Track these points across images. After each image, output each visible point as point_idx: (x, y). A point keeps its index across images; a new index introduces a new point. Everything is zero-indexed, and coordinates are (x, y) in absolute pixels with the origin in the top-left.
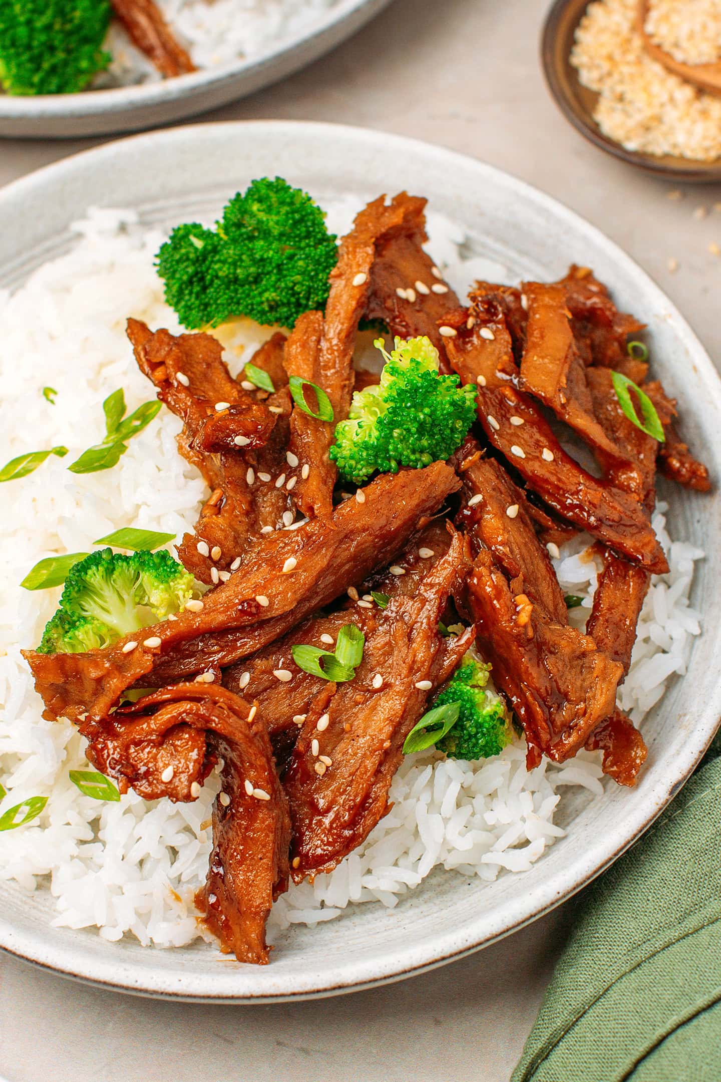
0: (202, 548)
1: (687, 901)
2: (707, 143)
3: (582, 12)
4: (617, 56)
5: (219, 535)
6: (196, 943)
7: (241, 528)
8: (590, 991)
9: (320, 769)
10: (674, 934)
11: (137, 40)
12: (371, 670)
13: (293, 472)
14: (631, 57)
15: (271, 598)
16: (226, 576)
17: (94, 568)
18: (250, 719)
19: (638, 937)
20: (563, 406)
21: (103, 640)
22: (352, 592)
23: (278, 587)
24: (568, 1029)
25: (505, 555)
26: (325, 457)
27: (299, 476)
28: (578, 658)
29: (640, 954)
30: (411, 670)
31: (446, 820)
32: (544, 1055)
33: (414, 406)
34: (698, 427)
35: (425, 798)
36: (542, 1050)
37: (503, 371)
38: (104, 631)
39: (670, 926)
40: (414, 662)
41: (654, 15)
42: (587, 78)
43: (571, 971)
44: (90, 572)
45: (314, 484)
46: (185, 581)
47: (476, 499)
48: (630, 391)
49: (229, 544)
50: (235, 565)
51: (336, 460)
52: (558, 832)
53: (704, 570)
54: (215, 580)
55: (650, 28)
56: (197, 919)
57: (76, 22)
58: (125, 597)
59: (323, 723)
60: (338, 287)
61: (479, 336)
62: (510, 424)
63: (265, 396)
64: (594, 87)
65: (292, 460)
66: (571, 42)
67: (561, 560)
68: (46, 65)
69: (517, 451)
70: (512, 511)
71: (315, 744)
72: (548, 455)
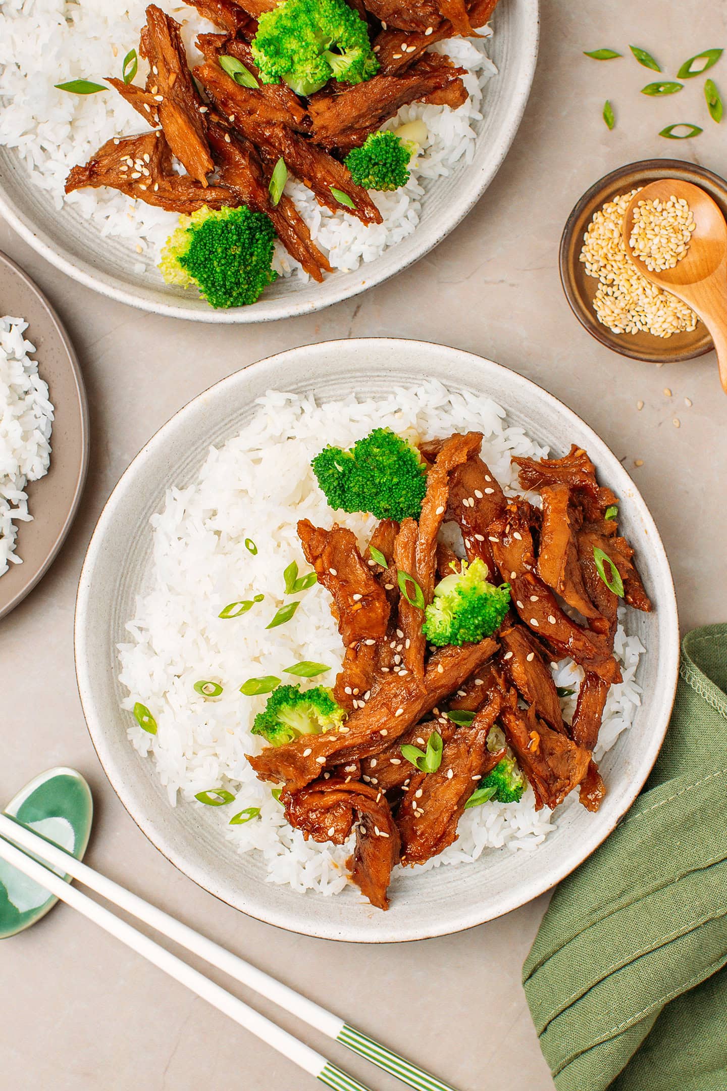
0: (348, 690)
1: (623, 885)
2: (665, 326)
3: (590, 220)
4: (610, 255)
5: (357, 681)
6: (346, 888)
7: (369, 669)
8: (567, 936)
9: (417, 815)
10: (614, 906)
11: (292, 251)
12: (447, 766)
13: (402, 641)
14: (619, 257)
15: (388, 729)
16: (362, 704)
17: (285, 703)
18: (377, 801)
19: (595, 905)
20: (563, 591)
21: (290, 737)
22: (436, 711)
23: (392, 724)
24: (555, 952)
25: (526, 693)
26: (419, 634)
27: (404, 644)
28: (566, 753)
29: (595, 917)
30: (470, 770)
31: (488, 830)
32: (542, 964)
33: (473, 617)
34: (646, 565)
35: (477, 820)
36: (540, 962)
37: (527, 562)
38: (291, 733)
39: (613, 900)
40: (471, 766)
41: (635, 231)
42: (590, 270)
43: (558, 915)
44: (282, 706)
45: (413, 652)
46: (338, 713)
47: (508, 656)
48: (605, 563)
49: (364, 685)
50: (367, 697)
51: (426, 634)
52: (552, 828)
53: (645, 658)
54: (356, 707)
55: (632, 243)
56: (347, 876)
57: (254, 263)
58: (303, 716)
59: (419, 794)
60: (426, 510)
61: (513, 537)
62: (530, 601)
63: (382, 571)
64: (595, 275)
65: (400, 634)
66: (581, 243)
67: (560, 671)
68: (234, 294)
69: (534, 622)
70: (530, 657)
71: (414, 804)
72: (552, 620)
